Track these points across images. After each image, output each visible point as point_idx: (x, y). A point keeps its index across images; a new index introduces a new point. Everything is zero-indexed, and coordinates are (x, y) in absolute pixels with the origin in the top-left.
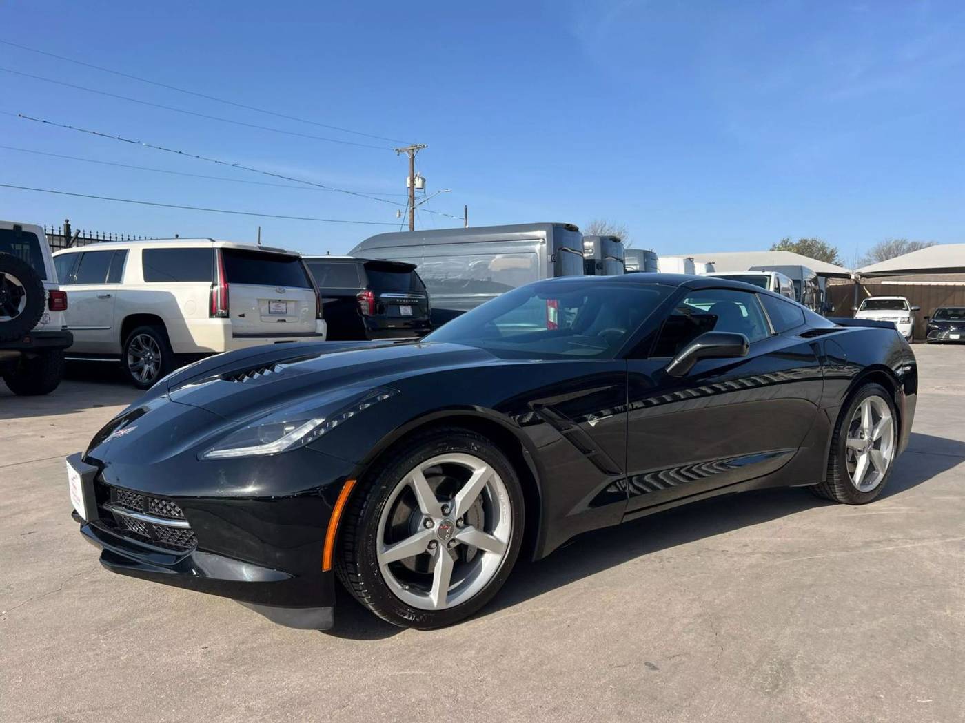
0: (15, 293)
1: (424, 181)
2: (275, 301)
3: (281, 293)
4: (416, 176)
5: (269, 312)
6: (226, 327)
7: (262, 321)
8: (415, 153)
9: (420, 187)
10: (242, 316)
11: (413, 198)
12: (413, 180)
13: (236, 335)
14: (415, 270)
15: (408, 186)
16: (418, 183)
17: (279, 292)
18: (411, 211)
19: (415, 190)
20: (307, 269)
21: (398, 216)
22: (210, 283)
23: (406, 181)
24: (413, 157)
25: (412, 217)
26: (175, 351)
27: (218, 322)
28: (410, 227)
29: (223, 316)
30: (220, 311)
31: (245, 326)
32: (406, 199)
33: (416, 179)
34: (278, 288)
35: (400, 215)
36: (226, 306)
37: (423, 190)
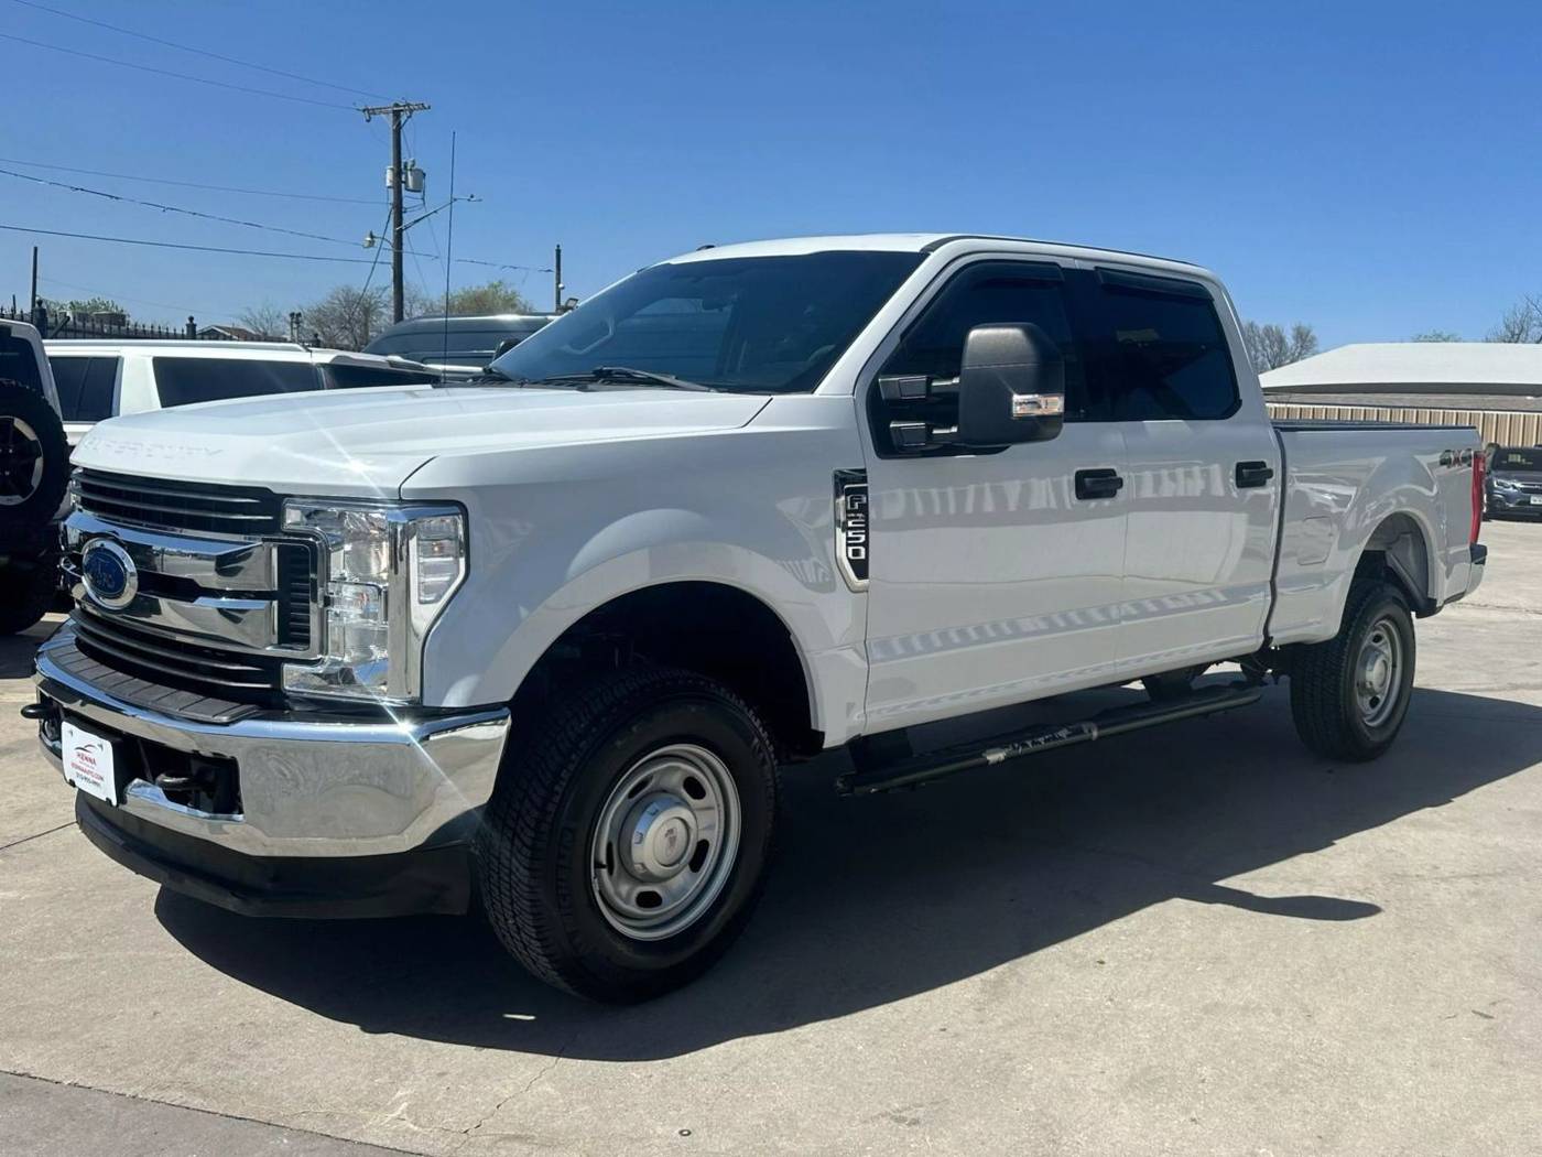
0: (26, 451)
4: (405, 165)
8: (401, 120)
9: (414, 187)
11: (399, 209)
12: (398, 174)
15: (388, 184)
16: (410, 180)
18: (395, 237)
19: (403, 193)
23: (383, 175)
24: (397, 128)
25: (397, 248)
33: (406, 169)
37: (419, 195)
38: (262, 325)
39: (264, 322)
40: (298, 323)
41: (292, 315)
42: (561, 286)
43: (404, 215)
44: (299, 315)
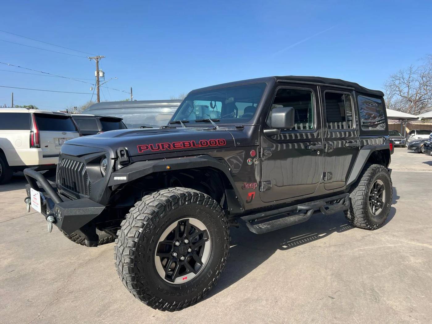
1: (104, 73)
2: (62, 139)
3: (64, 134)
4: (100, 71)
5: (59, 144)
6: (39, 152)
7: (56, 149)
8: (99, 60)
9: (102, 76)
10: (47, 146)
11: (98, 81)
12: (98, 73)
13: (44, 156)
14: (122, 121)
15: (96, 75)
16: (101, 74)
17: (63, 134)
18: (98, 88)
19: (99, 77)
20: (75, 122)
21: (91, 89)
22: (30, 131)
23: (95, 73)
24: (98, 62)
25: (98, 90)
26: (10, 165)
27: (35, 150)
28: (97, 95)
29: (37, 147)
30: (35, 145)
31: (48, 151)
32: (95, 82)
33: (100, 72)
34: (63, 132)
35: (92, 89)
36: (38, 142)
37: (103, 78)
38: (70, 110)
39: (71, 110)
40: (76, 109)
41: (75, 107)
42: (132, 97)
43: (100, 83)
44: (76, 107)
